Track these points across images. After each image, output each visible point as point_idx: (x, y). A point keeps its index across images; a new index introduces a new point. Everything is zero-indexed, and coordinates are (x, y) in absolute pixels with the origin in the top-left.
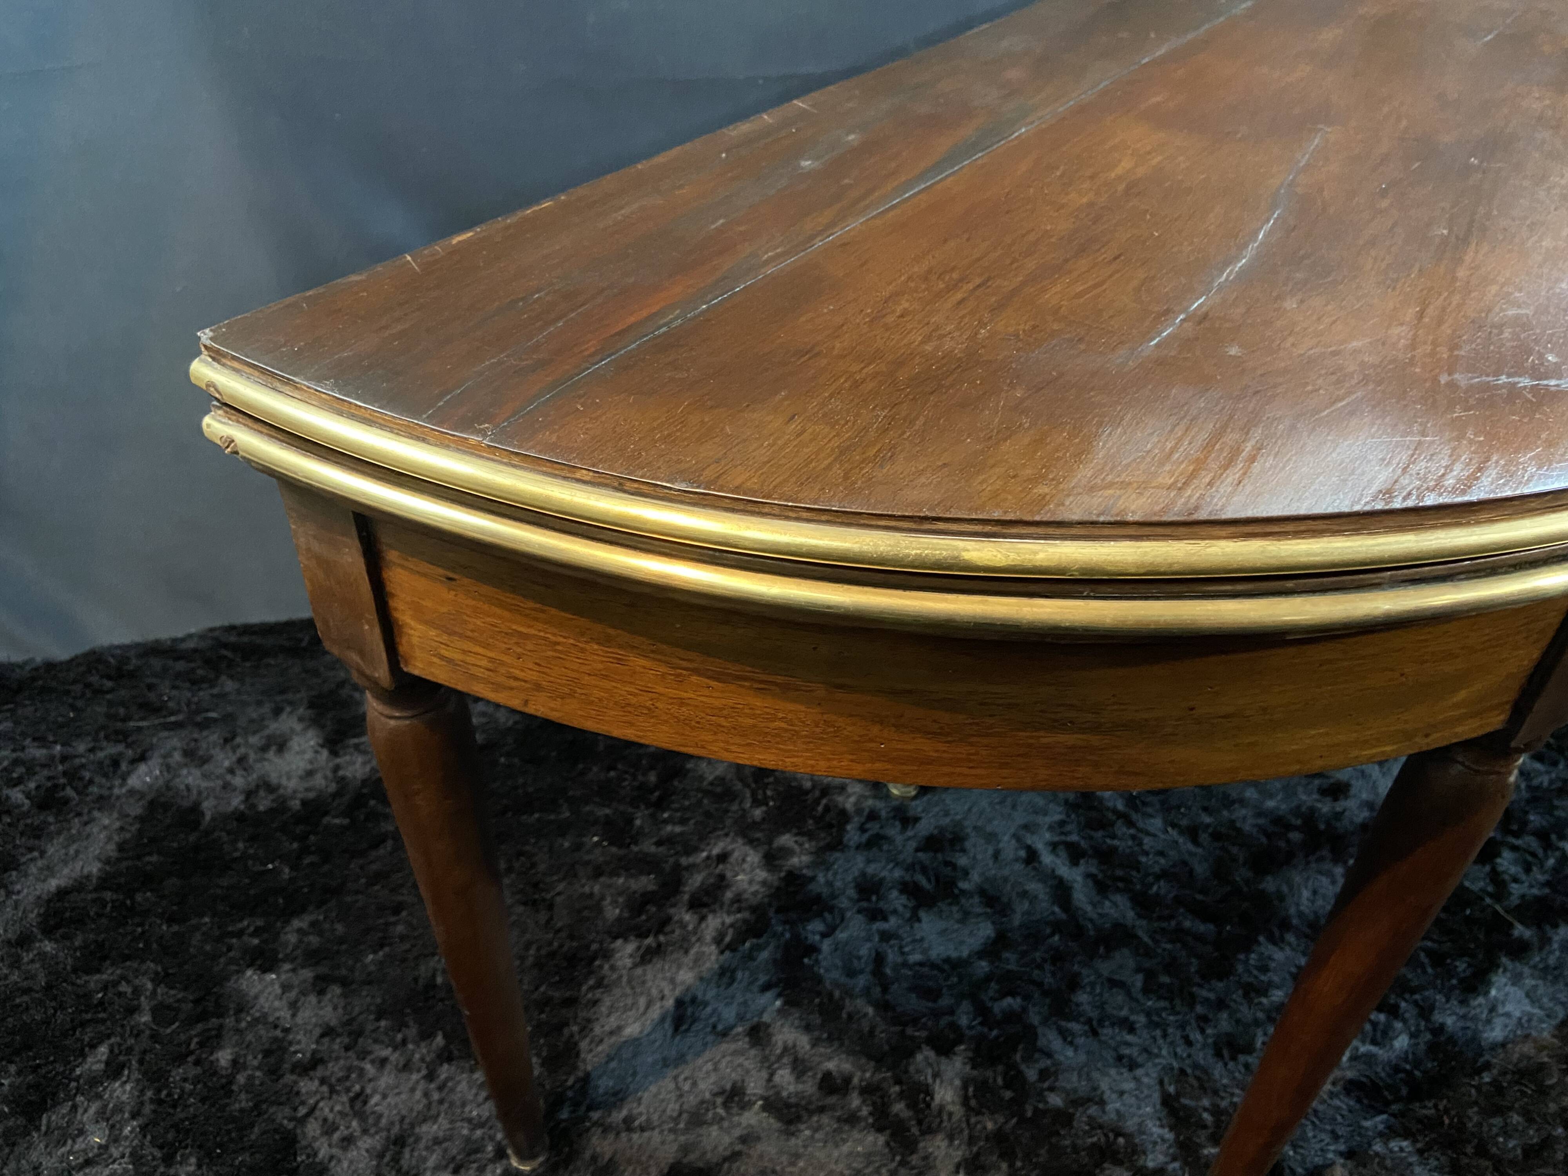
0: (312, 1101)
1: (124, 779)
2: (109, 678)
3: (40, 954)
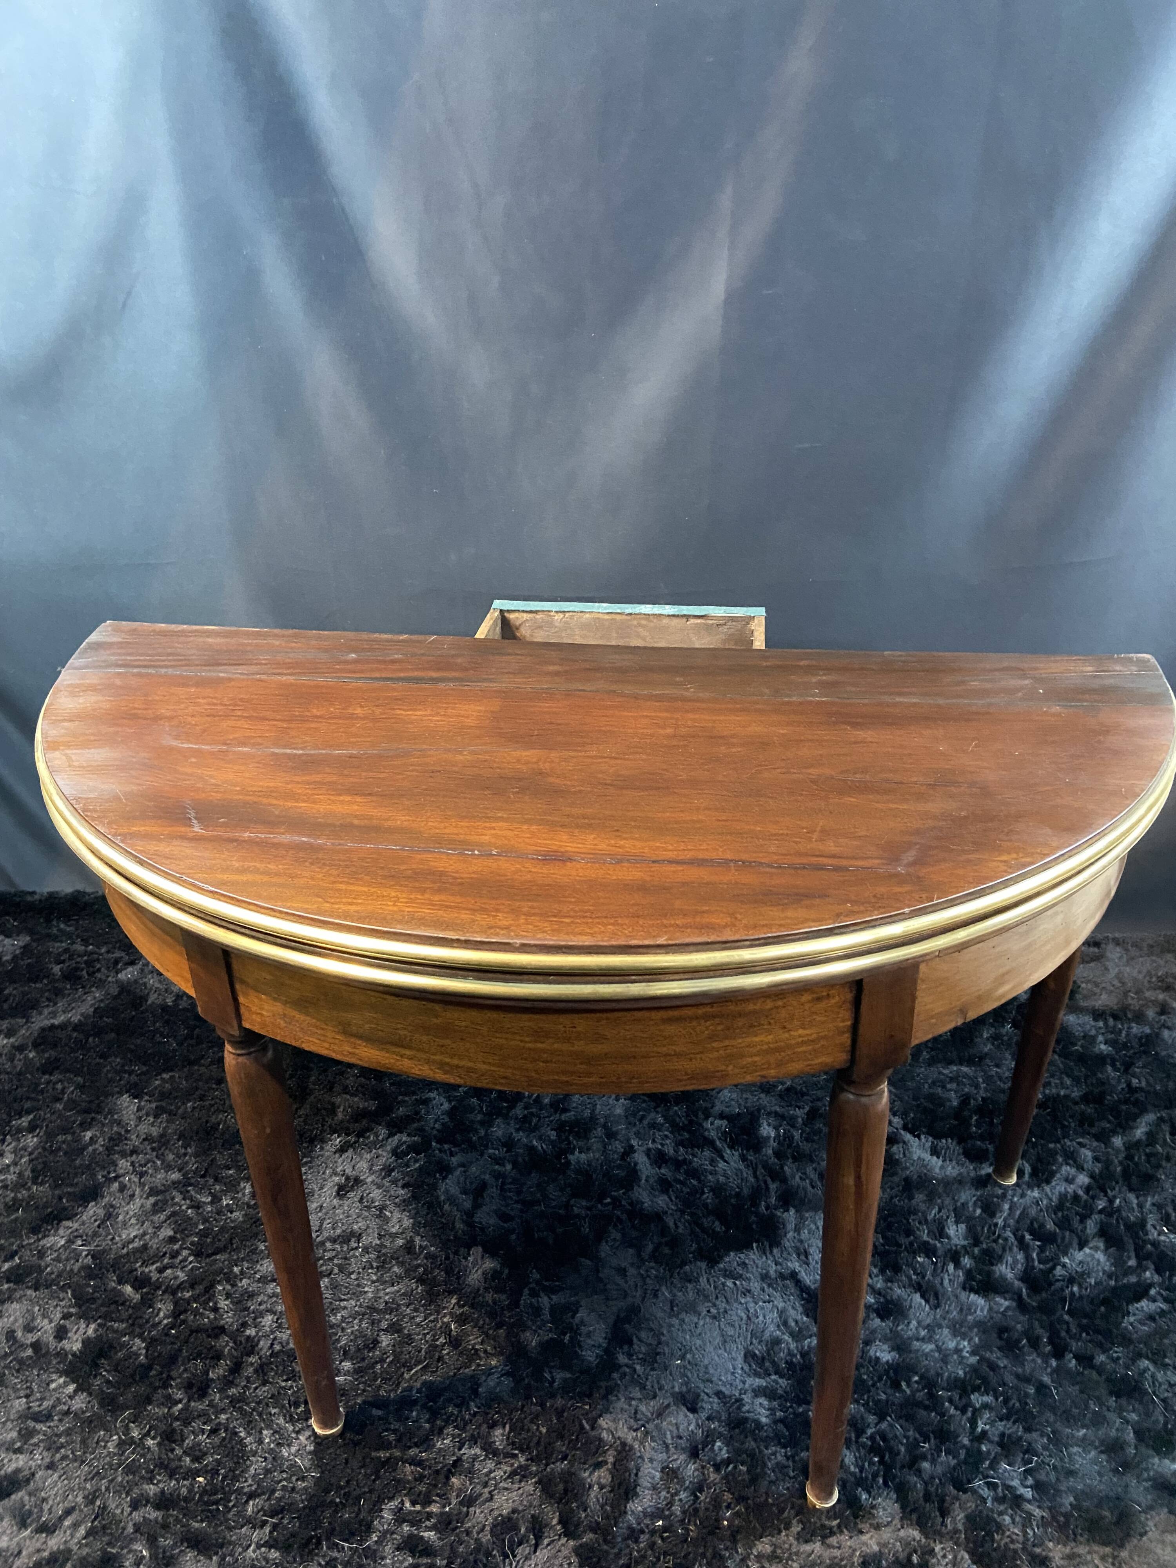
0: (122, 1171)
1: (117, 973)
3: (26, 1057)
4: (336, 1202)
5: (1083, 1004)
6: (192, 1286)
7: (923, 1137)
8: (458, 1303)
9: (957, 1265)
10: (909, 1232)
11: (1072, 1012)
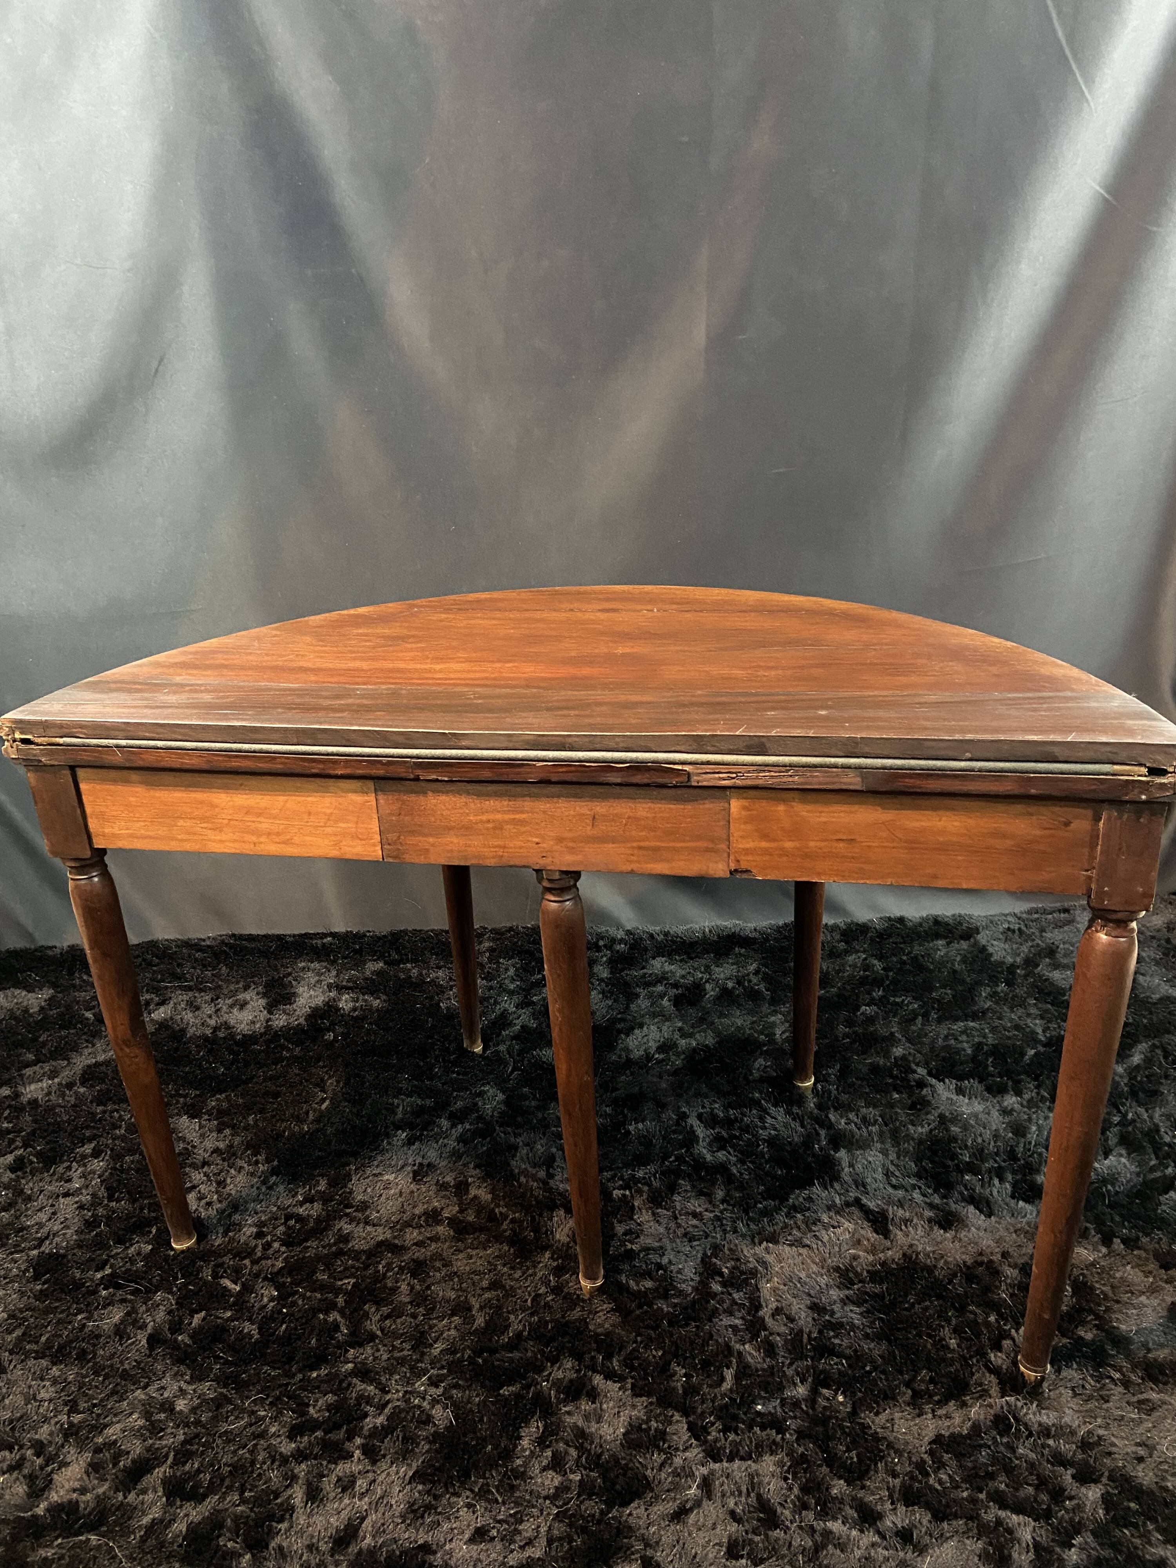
1: (150, 1014)
2: (157, 957)
3: (76, 1093)
4: (413, 1187)
5: (1065, 961)
6: (290, 1274)
7: (947, 1081)
8: (552, 1258)
9: (1002, 1180)
10: (954, 1156)
11: (1055, 969)
